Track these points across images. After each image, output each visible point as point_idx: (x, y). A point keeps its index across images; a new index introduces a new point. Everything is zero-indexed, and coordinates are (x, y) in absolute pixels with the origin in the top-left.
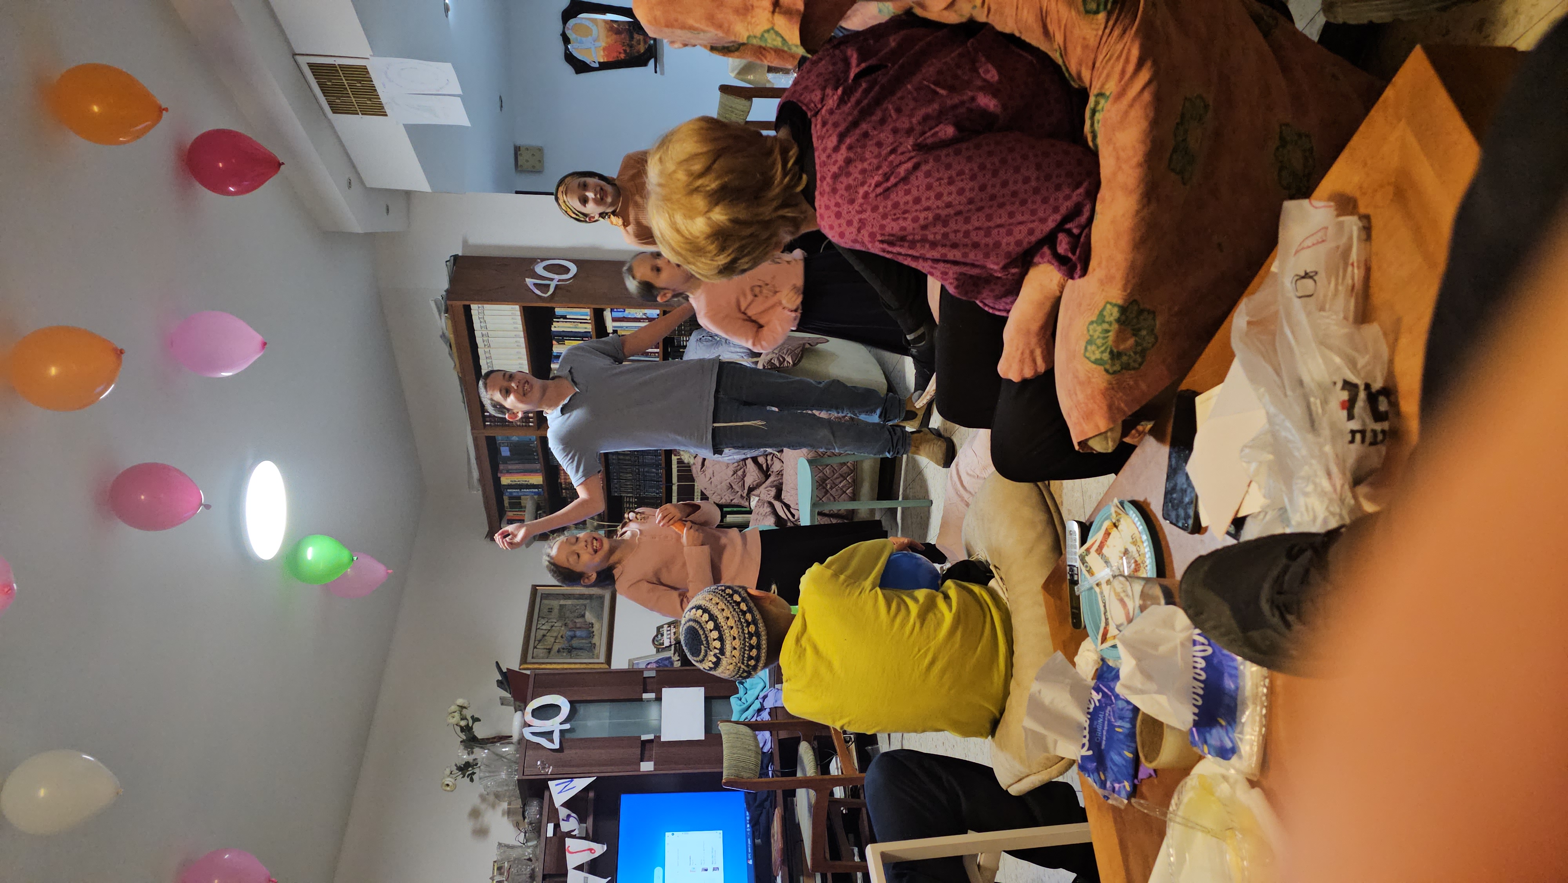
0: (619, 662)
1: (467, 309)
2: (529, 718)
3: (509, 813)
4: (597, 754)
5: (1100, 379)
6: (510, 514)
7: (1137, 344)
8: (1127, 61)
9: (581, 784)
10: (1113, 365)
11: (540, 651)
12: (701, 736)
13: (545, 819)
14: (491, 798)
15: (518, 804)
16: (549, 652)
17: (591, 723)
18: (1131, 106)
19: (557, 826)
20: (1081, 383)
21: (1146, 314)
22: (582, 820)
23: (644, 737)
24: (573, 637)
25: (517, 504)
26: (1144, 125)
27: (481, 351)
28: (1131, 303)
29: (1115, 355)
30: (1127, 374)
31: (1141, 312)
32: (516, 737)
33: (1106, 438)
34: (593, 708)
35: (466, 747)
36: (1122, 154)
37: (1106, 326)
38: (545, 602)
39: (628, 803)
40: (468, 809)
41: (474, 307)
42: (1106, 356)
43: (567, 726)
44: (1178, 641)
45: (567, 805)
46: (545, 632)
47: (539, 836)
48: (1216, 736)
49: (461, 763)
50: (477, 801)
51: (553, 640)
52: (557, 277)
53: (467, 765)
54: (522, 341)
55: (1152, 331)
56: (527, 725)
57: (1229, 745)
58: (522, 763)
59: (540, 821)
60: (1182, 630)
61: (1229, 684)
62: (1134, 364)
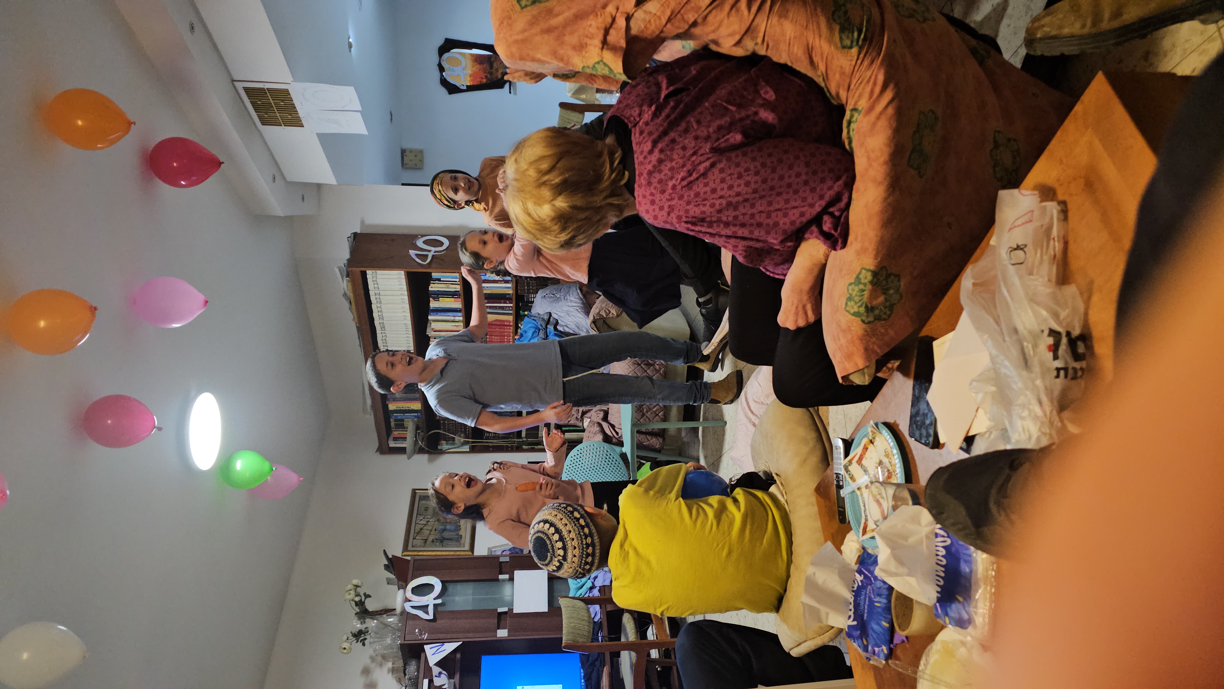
0: (480, 550)
1: (364, 275)
2: (409, 594)
3: (393, 671)
4: (461, 623)
5: (857, 327)
6: (396, 433)
7: (886, 300)
8: (875, 84)
9: (450, 647)
10: (868, 317)
11: (418, 542)
12: (545, 609)
13: (421, 675)
14: (379, 659)
15: (400, 663)
16: (425, 542)
17: (457, 599)
18: (878, 118)
19: (431, 681)
20: (843, 331)
21: (892, 277)
22: (450, 676)
23: (500, 610)
24: (444, 530)
25: (401, 425)
26: (889, 132)
27: (374, 306)
28: (881, 269)
29: (869, 309)
30: (879, 324)
31: (889, 276)
32: (398, 611)
33: (864, 374)
34: (459, 587)
35: (359, 619)
36: (872, 155)
37: (861, 287)
38: (423, 502)
39: (487, 663)
40: (360, 668)
41: (369, 272)
42: (862, 310)
43: (439, 601)
44: (924, 534)
45: (438, 664)
46: (421, 526)
48: (955, 609)
49: (355, 631)
50: (368, 661)
51: (428, 532)
52: (433, 249)
53: (360, 632)
54: (406, 298)
55: (897, 291)
56: (407, 600)
57: (966, 616)
58: (404, 630)
59: (417, 677)
60: (926, 526)
61: (965, 568)
62: (885, 316)
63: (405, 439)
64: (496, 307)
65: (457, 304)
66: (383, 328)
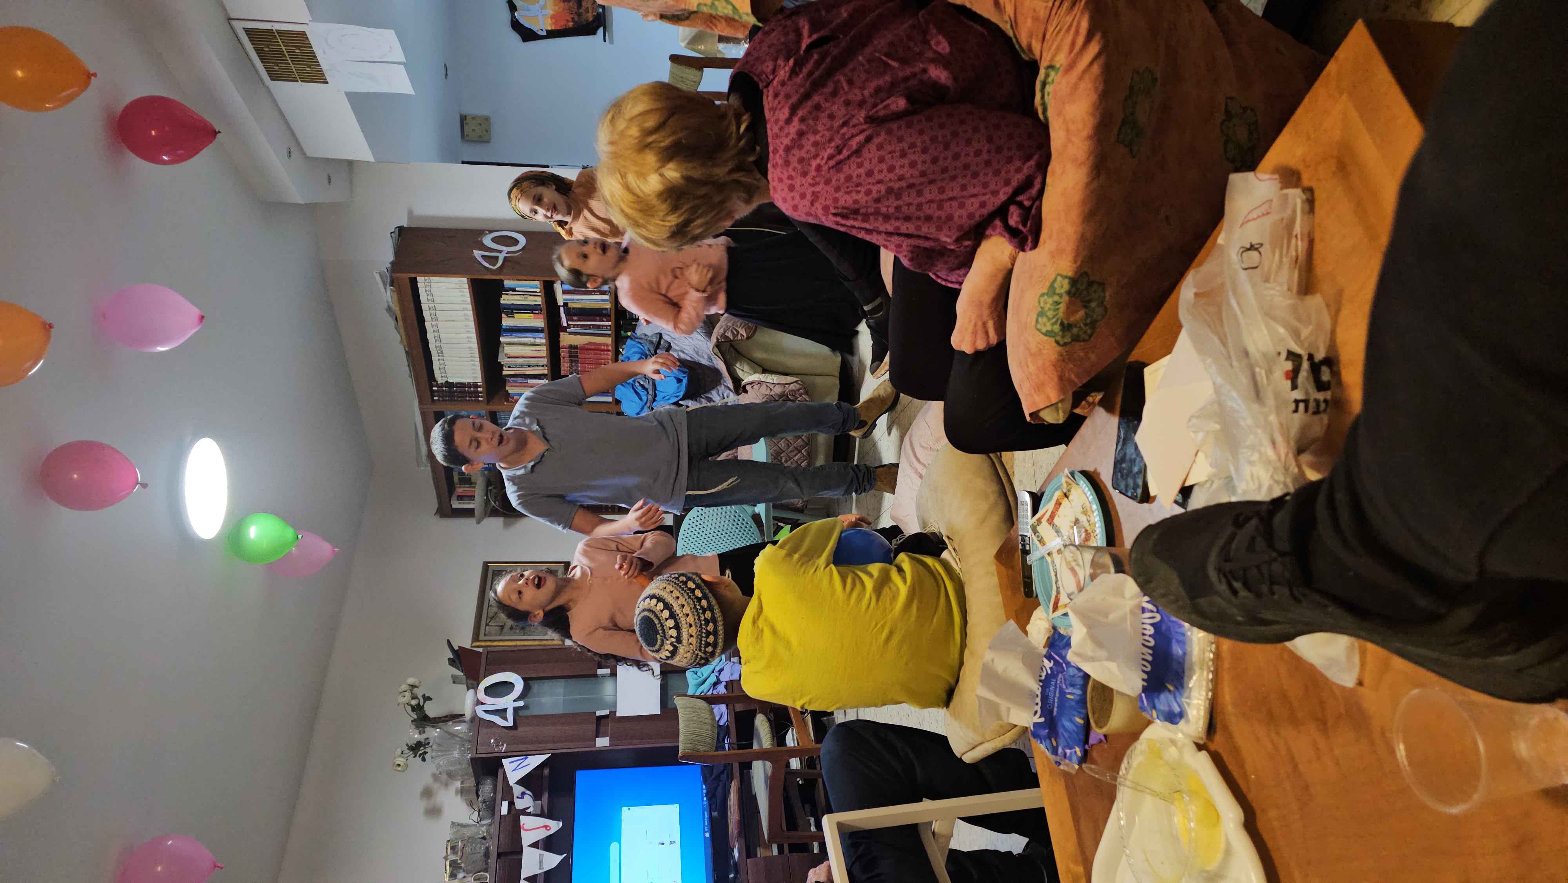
1: (414, 282)
2: (481, 696)
3: (462, 792)
4: (549, 730)
5: (1050, 350)
6: (460, 490)
7: (1087, 315)
8: (1077, 32)
9: (535, 761)
10: (1063, 337)
11: (493, 629)
12: (657, 711)
13: (499, 796)
14: (444, 777)
15: (471, 782)
16: (502, 629)
17: (544, 700)
18: (1081, 78)
19: (511, 804)
20: (1032, 355)
21: (1095, 287)
22: (536, 797)
23: (599, 713)
25: (466, 481)
26: (1094, 97)
27: (428, 325)
28: (1081, 275)
29: (1066, 327)
30: (1077, 345)
31: (1091, 284)
32: (468, 716)
33: (1057, 410)
34: (546, 686)
35: (417, 727)
36: (1073, 127)
37: (1056, 298)
39: (584, 779)
40: (420, 789)
41: (420, 279)
42: (1057, 328)
43: (521, 704)
44: (1128, 609)
45: (521, 782)
47: (493, 814)
48: (1164, 701)
49: (412, 743)
50: (430, 780)
52: (505, 249)
53: (419, 744)
54: (470, 314)
55: (1101, 304)
56: (479, 703)
57: (1177, 709)
58: (475, 741)
59: (494, 799)
60: (1132, 598)
61: (1177, 650)
62: (1084, 336)
63: (472, 497)
64: (589, 326)
65: (539, 322)
66: (441, 353)
